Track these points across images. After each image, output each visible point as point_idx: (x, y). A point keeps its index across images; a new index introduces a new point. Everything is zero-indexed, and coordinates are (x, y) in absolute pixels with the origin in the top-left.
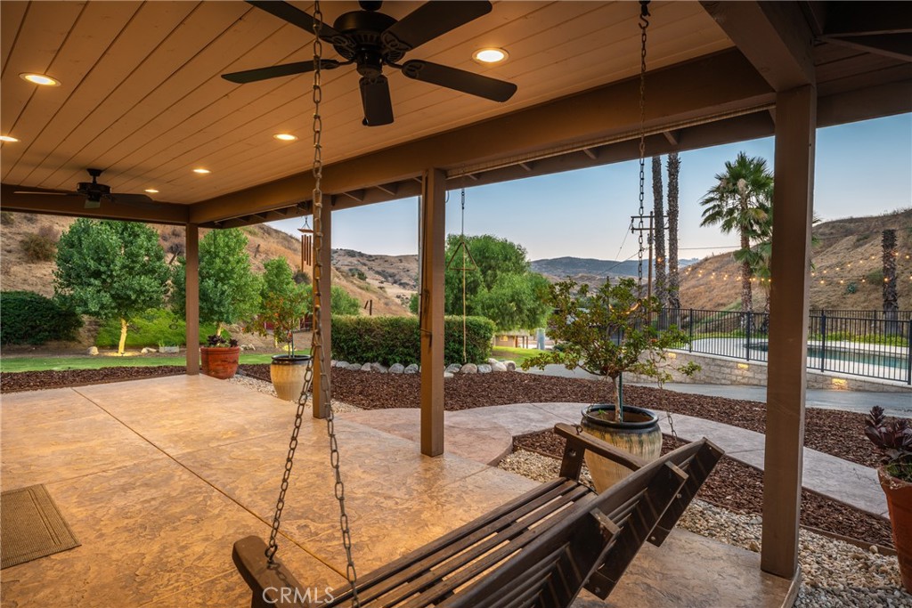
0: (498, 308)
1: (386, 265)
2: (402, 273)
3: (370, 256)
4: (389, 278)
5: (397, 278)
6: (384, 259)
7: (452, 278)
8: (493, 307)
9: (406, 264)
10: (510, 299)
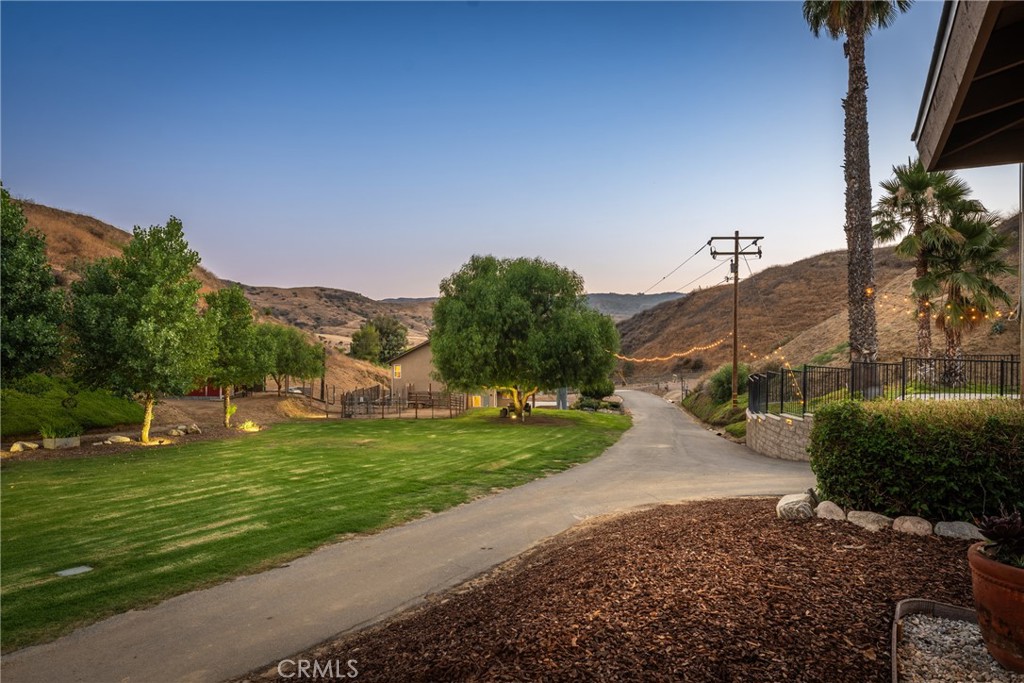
0: (558, 358)
1: (276, 300)
2: (297, 311)
3: (253, 288)
4: (280, 317)
5: (291, 316)
6: (273, 292)
7: (492, 317)
8: (550, 356)
9: (302, 300)
10: (575, 345)
